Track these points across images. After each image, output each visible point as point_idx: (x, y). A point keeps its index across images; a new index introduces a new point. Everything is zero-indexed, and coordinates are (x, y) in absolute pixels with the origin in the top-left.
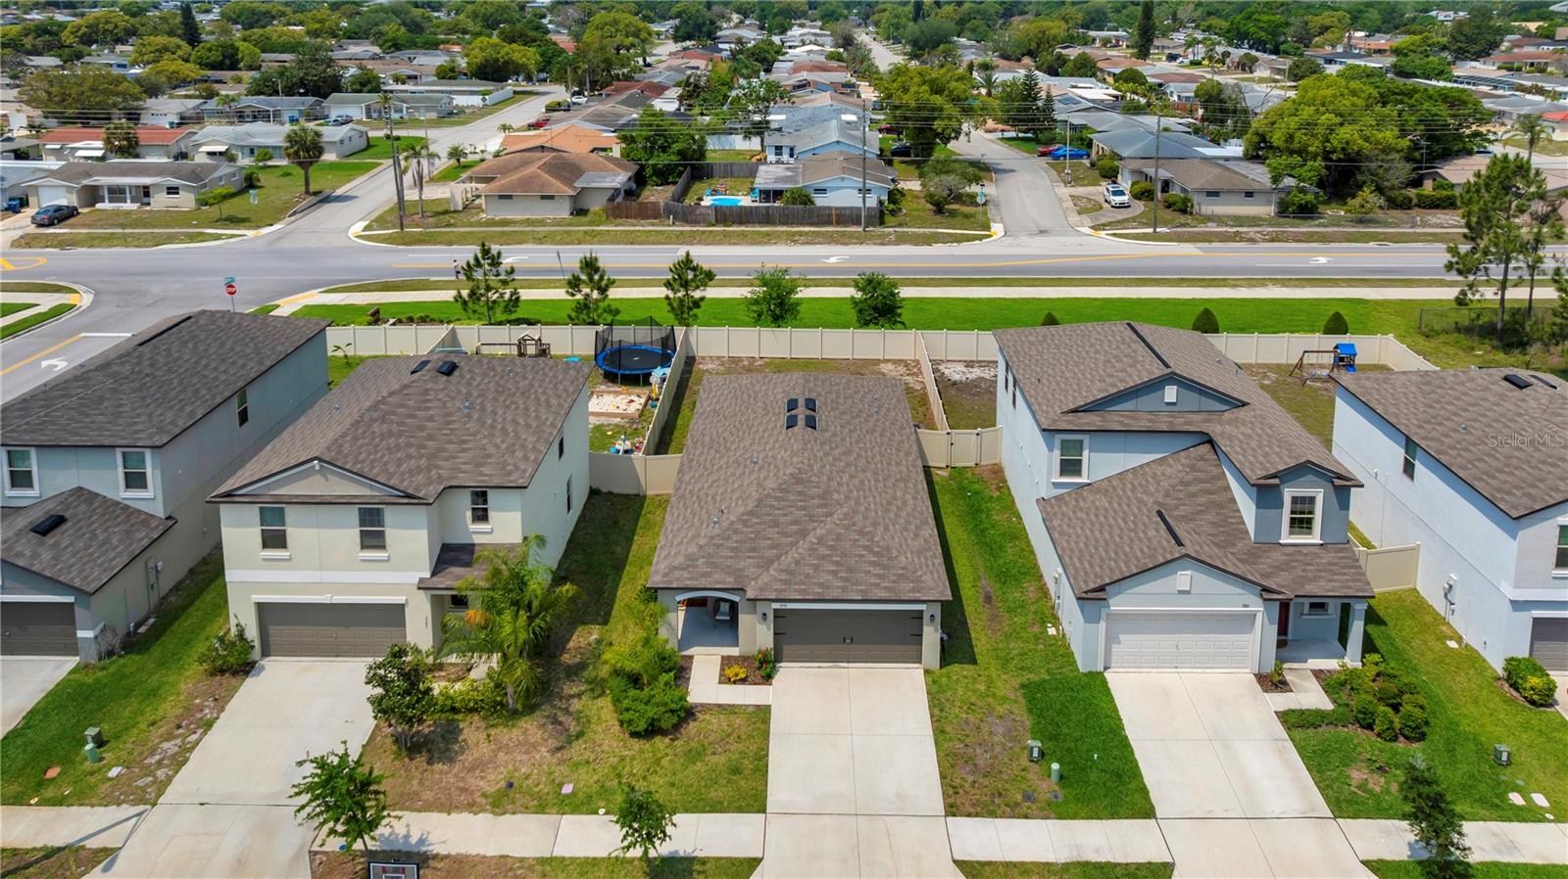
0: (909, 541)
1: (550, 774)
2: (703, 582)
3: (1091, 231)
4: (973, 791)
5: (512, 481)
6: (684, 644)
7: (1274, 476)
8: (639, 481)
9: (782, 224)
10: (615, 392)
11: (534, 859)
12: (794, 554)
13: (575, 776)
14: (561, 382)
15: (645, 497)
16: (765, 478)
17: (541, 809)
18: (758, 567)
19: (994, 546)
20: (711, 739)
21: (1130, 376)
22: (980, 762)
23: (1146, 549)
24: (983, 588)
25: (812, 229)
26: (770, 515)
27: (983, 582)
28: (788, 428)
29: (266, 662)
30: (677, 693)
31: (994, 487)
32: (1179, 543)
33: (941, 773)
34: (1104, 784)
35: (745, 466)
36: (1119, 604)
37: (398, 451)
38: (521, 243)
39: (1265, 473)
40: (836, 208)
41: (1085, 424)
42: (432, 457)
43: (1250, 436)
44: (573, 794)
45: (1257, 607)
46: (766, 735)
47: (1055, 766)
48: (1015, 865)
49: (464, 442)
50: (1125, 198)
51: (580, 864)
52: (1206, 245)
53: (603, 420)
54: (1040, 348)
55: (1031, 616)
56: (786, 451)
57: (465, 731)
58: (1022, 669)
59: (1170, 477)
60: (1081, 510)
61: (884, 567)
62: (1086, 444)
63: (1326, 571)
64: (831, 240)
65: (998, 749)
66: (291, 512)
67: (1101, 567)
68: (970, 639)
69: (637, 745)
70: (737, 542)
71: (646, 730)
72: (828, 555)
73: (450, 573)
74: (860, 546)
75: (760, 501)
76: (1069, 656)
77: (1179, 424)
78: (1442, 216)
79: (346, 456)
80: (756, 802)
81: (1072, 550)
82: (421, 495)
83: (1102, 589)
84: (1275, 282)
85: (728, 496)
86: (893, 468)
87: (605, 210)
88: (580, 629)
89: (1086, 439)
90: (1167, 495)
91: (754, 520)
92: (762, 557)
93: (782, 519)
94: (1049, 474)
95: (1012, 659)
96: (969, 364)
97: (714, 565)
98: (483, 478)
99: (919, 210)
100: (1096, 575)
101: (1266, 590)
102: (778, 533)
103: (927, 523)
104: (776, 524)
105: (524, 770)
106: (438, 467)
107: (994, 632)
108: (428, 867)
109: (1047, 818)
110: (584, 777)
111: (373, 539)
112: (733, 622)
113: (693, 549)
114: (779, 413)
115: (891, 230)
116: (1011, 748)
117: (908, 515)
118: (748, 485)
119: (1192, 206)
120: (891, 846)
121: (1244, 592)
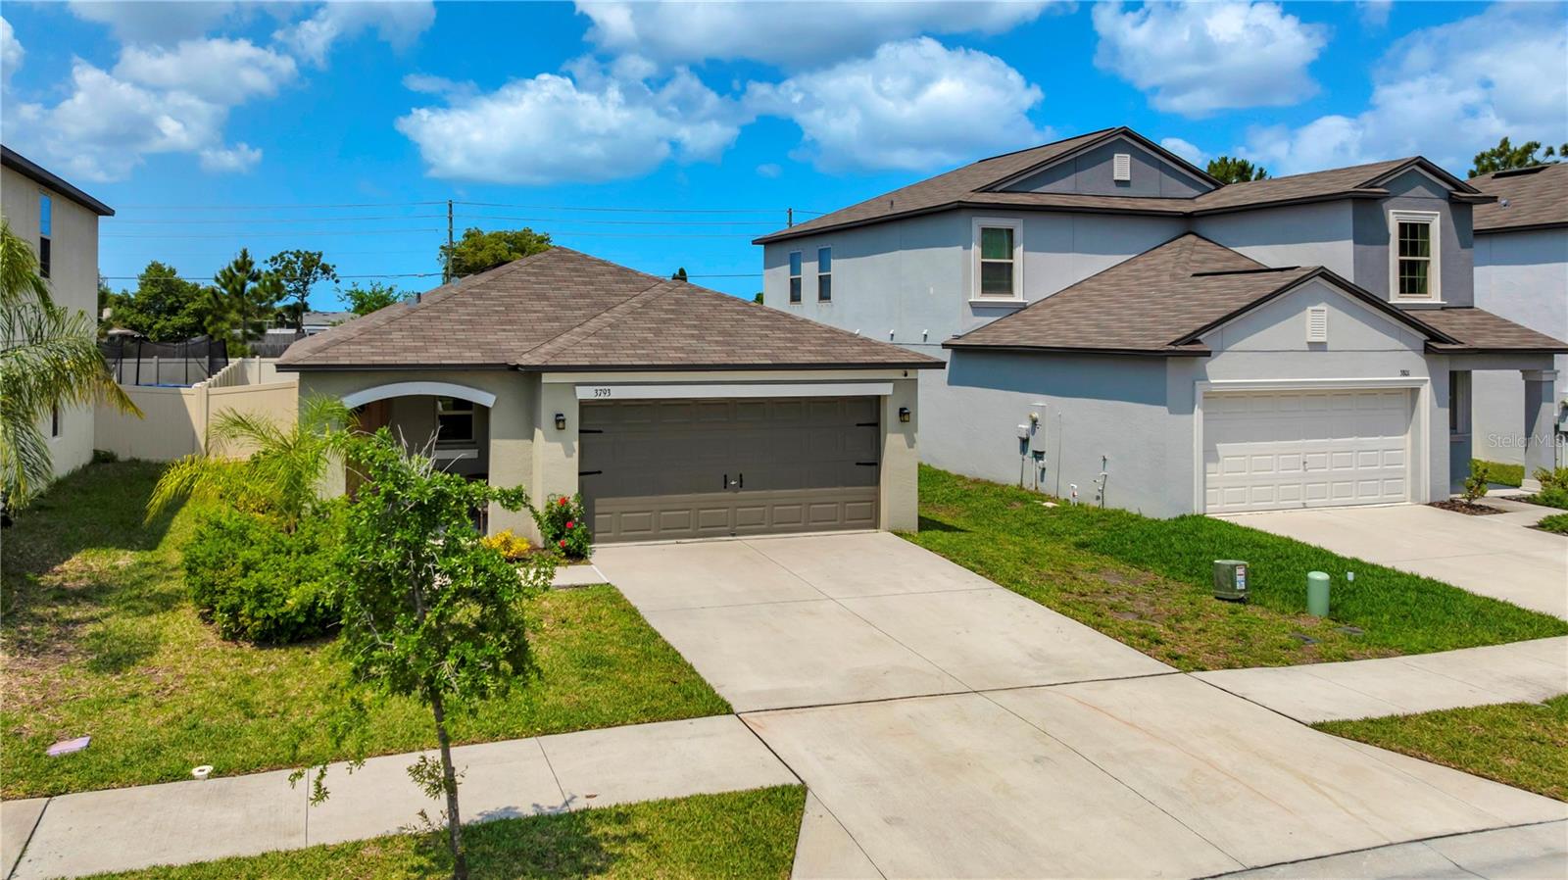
4: (1187, 637)
12: (603, 319)
23: (1230, 292)
33: (1085, 623)
34: (1421, 602)
39: (1357, 183)
41: (1015, 200)
46: (631, 614)
55: (994, 499)
60: (1042, 320)
62: (1018, 235)
65: (1145, 597)
67: (1167, 324)
69: (284, 656)
80: (690, 699)
88: (85, 553)
89: (1018, 224)
90: (1185, 270)
94: (966, 288)
95: (1022, 529)
100: (1169, 330)
101: (1433, 338)
109: (1385, 656)
110: (127, 720)
116: (1167, 595)
120: (1128, 724)
121: (1402, 346)
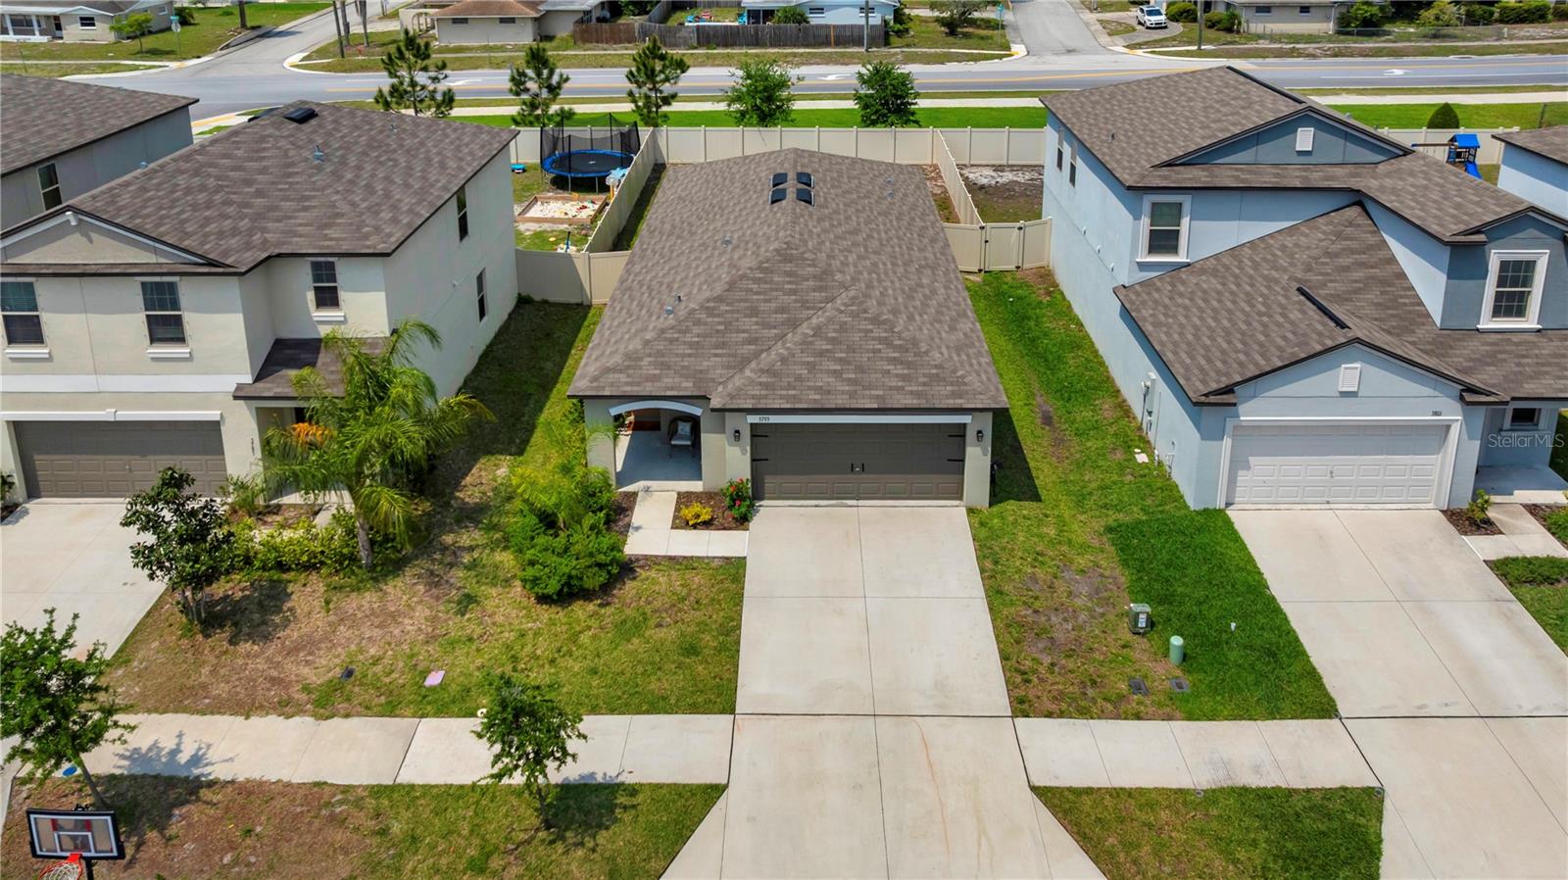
0: (944, 334)
1: (412, 656)
2: (648, 389)
3: (1126, 50)
4: (1051, 679)
5: (368, 247)
6: (623, 478)
7: (1477, 231)
8: (582, 286)
9: (772, 45)
10: (564, 198)
11: (366, 788)
12: (780, 349)
13: (449, 660)
14: (467, 145)
15: (590, 306)
16: (740, 258)
17: (391, 710)
18: (728, 367)
19: (1050, 358)
20: (657, 604)
21: (1246, 118)
22: (1059, 636)
23: (1290, 336)
24: (1040, 406)
25: (808, 50)
26: (746, 301)
27: (1039, 399)
28: (773, 202)
29: (32, 506)
30: (606, 541)
31: (1042, 292)
32: (1341, 325)
33: (1001, 651)
34: (1252, 666)
35: (714, 248)
36: (1252, 412)
37: (208, 208)
38: (476, 68)
39: (1463, 227)
40: (834, 26)
41: (1185, 179)
42: (259, 216)
43: (1426, 188)
44: (443, 686)
45: (1453, 415)
46: (738, 599)
47: (1177, 641)
48: (1130, 793)
49: (308, 198)
50: (1162, 18)
51: (436, 797)
52: (1260, 60)
53: (546, 226)
54: (1108, 106)
55: (1109, 440)
56: (769, 226)
57: (294, 597)
58: (1105, 506)
59: (1308, 248)
60: (1181, 295)
61: (909, 365)
62: (1187, 208)
63: (1550, 365)
64: (828, 60)
65: (1083, 617)
66: (44, 291)
67: (1224, 362)
68: (1029, 469)
69: (546, 613)
70: (698, 336)
71: (560, 593)
72: (827, 351)
73: (282, 377)
74: (873, 339)
75: (732, 286)
76: (1171, 492)
77: (1317, 178)
78: (1531, 30)
79: (119, 209)
80: (719, 697)
81: (1175, 344)
82: (228, 262)
83: (1229, 390)
84: (1349, 91)
85: (690, 282)
86: (916, 253)
87: (573, 36)
88: (483, 461)
89: (1186, 201)
90: (1308, 269)
91: (724, 308)
92: (735, 356)
93: (763, 306)
94: (1134, 251)
95: (1090, 494)
96: (999, 168)
97: (665, 366)
98: (327, 243)
99: (929, 32)
100: (1218, 372)
101: (1471, 389)
102: (757, 323)
103: (965, 315)
104: (754, 312)
105: (372, 651)
106: (264, 230)
107: (1060, 460)
108: (198, 799)
109: (1170, 718)
110: (462, 660)
111: (166, 328)
112: (695, 449)
113: (635, 345)
114: (763, 190)
115: (898, 50)
116: (1103, 615)
117: (939, 305)
118: (717, 267)
119: (1240, 23)
120: (930, 765)
121: (1437, 393)
